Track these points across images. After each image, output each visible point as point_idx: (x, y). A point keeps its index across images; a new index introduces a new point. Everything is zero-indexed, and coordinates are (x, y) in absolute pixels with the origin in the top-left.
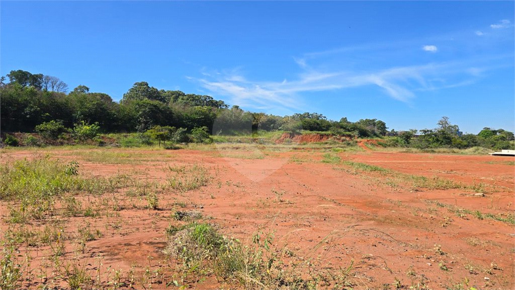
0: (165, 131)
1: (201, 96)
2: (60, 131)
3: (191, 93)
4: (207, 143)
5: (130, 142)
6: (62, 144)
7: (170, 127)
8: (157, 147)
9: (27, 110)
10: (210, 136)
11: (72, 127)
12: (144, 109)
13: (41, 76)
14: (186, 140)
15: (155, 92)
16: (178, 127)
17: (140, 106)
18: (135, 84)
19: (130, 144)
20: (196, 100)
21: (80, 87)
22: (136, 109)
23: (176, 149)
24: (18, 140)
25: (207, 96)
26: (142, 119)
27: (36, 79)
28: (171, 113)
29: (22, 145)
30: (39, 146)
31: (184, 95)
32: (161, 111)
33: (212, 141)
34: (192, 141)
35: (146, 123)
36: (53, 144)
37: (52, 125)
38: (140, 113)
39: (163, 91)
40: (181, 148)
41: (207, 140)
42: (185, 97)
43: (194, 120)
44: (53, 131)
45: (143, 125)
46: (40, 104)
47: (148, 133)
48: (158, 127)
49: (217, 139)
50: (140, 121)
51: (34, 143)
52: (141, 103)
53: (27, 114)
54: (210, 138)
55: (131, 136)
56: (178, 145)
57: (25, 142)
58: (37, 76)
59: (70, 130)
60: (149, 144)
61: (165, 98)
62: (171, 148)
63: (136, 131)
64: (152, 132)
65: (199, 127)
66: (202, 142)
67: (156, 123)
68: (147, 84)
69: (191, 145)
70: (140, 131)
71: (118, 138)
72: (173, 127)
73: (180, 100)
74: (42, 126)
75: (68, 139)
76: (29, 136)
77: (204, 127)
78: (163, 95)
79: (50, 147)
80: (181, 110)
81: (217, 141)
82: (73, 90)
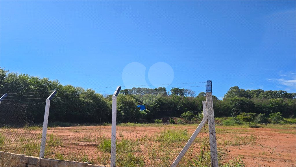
0: (249, 116)
1: (277, 91)
2: (192, 116)
3: (269, 90)
4: (282, 124)
5: (228, 123)
6: (193, 123)
7: (252, 113)
8: (245, 126)
9: (178, 106)
10: (285, 119)
11: (197, 114)
12: (235, 103)
13: (183, 90)
14: (266, 122)
15: (243, 92)
16: (258, 113)
17: (233, 101)
18: (231, 88)
19: (228, 124)
20: (273, 94)
21: (201, 93)
22: (230, 103)
23: (257, 127)
24: (175, 121)
25: (282, 91)
26: (234, 109)
27: (181, 91)
28: (253, 104)
29: (176, 124)
30: (183, 124)
31: (263, 92)
32: (246, 103)
33: (286, 122)
34: (270, 123)
35: (237, 111)
36: (189, 123)
37: (188, 114)
38: (233, 105)
39: (249, 91)
40: (261, 127)
41: (282, 122)
42: (264, 93)
43: (270, 108)
44: (189, 117)
45: (235, 112)
46: (183, 104)
47: (238, 117)
48: (245, 113)
49: (290, 121)
50: (233, 110)
51: (181, 123)
52: (233, 100)
53: (178, 109)
54: (285, 121)
55: (229, 119)
56: (259, 125)
57: (177, 122)
58: (182, 90)
59: (196, 116)
60: (240, 124)
61: (250, 95)
62: (254, 127)
63: (231, 116)
64: (240, 117)
65: (274, 113)
66: (278, 123)
67: (243, 111)
68: (238, 88)
69: (268, 125)
70: (234, 116)
71: (221, 120)
72: (255, 113)
73: (261, 95)
74: (184, 114)
75: (196, 121)
76: (179, 119)
77: (278, 113)
78: (249, 93)
79: (188, 125)
80: (260, 102)
81: (290, 123)
82: (198, 95)
